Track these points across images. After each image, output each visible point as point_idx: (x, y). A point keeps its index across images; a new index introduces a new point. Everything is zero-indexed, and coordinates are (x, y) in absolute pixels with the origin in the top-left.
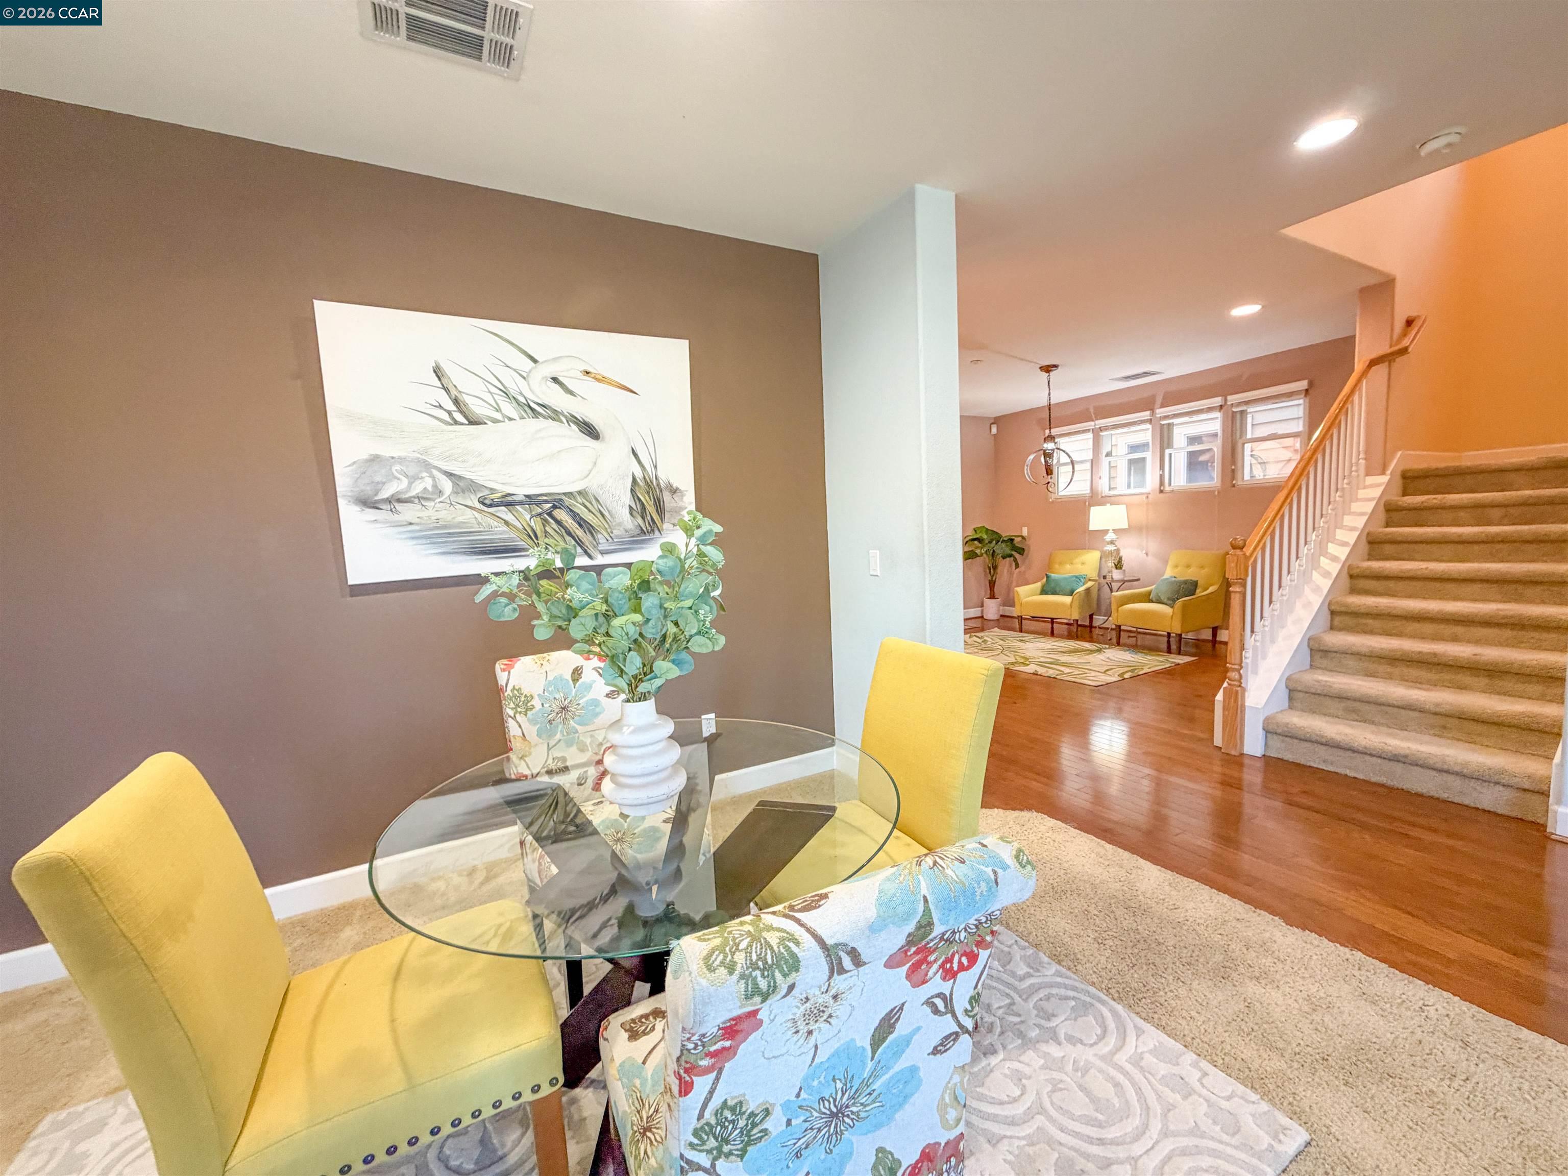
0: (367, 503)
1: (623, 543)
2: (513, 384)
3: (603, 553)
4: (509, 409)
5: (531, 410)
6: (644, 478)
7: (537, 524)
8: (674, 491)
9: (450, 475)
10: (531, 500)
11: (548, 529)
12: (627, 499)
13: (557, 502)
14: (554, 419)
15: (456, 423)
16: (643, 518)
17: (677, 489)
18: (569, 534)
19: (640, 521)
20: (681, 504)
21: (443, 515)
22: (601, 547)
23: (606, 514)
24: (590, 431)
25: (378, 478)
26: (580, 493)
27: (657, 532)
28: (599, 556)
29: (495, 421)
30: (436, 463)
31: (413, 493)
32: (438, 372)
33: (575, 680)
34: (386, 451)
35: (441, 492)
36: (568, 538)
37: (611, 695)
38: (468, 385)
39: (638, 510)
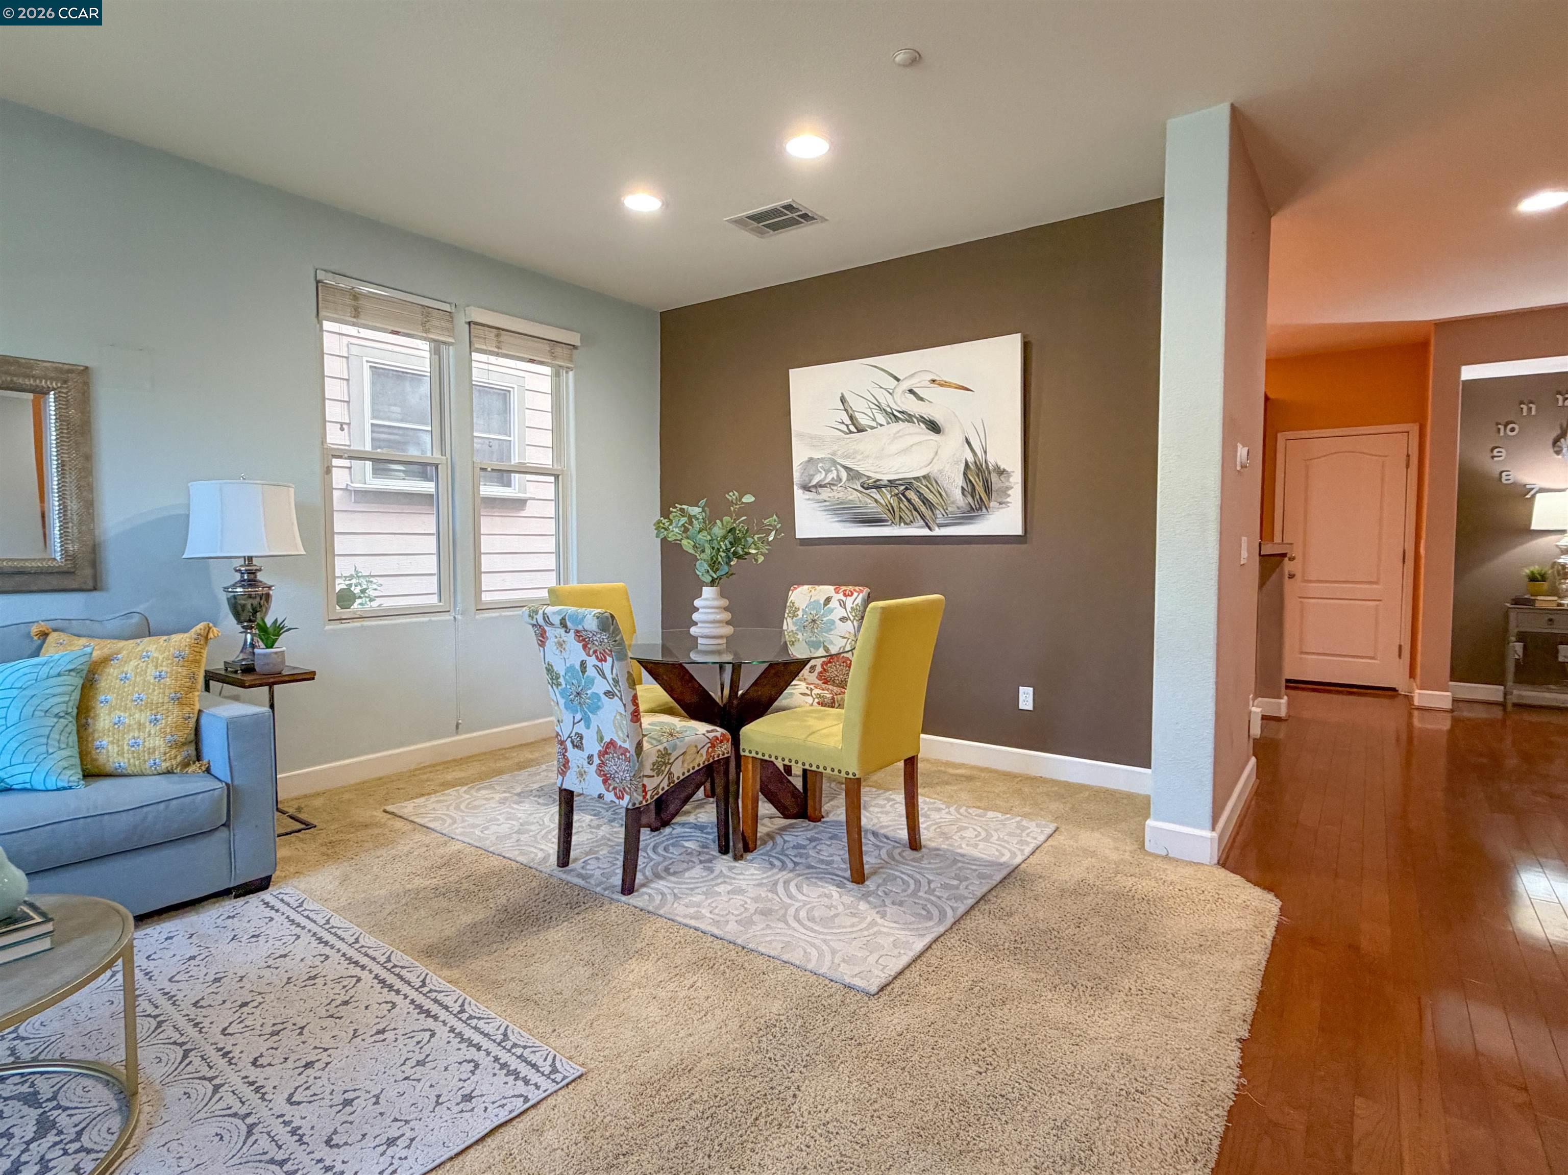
0: (806, 488)
1: (956, 518)
2: (885, 399)
3: (940, 526)
4: (881, 418)
5: (894, 417)
6: (975, 462)
7: (894, 502)
8: (1001, 472)
9: (846, 468)
11: (902, 505)
12: (960, 481)
13: (908, 485)
14: (909, 422)
15: (851, 432)
16: (973, 497)
17: (1004, 470)
18: (916, 510)
19: (970, 499)
20: (1007, 484)
21: (841, 494)
22: (938, 521)
23: (943, 493)
24: (934, 427)
25: (812, 473)
26: (924, 477)
27: (984, 509)
28: (937, 529)
29: (872, 428)
30: (839, 461)
31: (827, 481)
32: (843, 400)
33: (825, 605)
34: (816, 455)
35: (841, 480)
36: (915, 513)
37: (843, 619)
38: (859, 406)
39: (969, 490)
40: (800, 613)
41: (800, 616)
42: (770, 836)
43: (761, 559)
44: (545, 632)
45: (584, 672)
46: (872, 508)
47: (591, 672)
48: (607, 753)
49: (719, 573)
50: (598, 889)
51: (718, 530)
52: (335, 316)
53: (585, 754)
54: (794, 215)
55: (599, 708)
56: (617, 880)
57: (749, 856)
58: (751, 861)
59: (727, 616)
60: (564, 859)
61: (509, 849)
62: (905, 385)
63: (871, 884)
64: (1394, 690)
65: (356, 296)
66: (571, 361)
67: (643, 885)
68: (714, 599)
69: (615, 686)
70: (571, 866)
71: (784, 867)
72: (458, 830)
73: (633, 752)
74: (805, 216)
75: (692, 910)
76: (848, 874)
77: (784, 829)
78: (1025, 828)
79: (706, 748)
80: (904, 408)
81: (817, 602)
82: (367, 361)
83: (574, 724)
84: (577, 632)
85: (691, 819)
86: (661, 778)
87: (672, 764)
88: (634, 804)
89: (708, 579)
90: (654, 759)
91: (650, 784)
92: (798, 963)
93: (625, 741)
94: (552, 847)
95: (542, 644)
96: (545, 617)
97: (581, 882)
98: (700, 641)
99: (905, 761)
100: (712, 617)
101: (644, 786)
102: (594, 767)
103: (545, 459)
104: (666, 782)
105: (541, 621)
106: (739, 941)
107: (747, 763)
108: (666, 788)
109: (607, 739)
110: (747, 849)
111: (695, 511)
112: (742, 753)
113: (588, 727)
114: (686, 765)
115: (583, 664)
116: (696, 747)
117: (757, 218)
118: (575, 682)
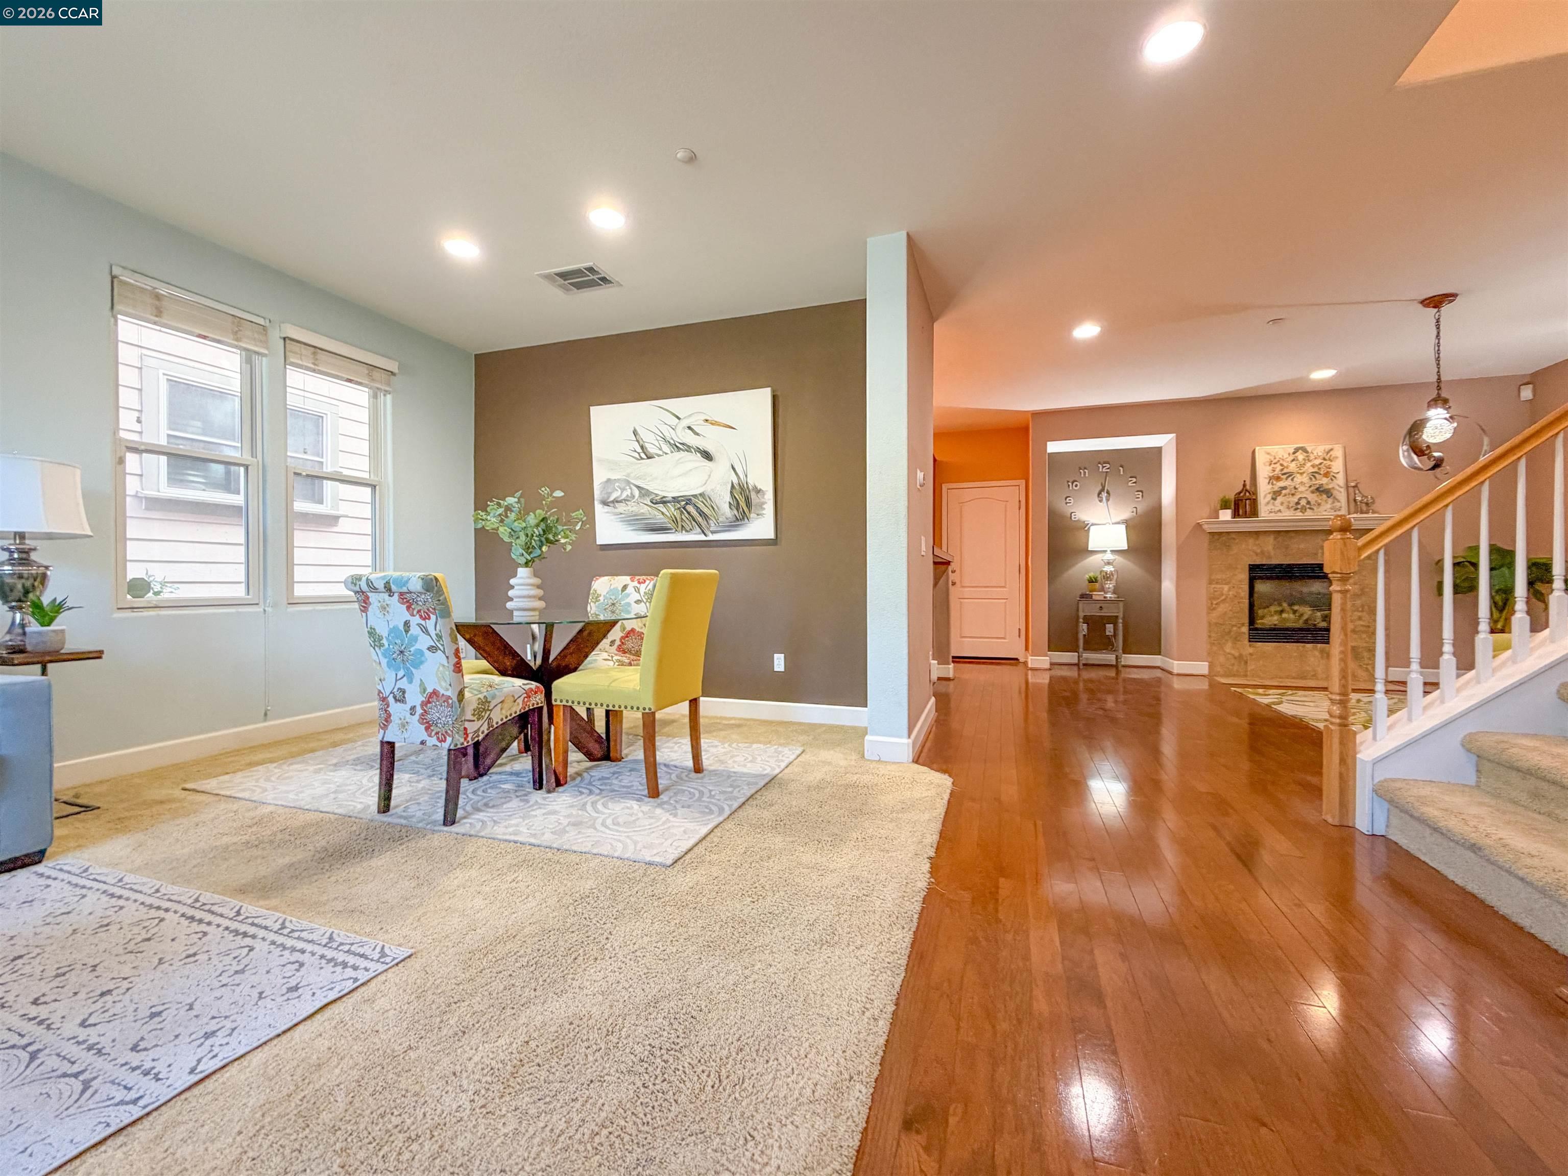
0: (605, 503)
1: (725, 526)
3: (713, 532)
4: (666, 448)
5: (677, 447)
6: (739, 484)
7: (677, 514)
8: (758, 491)
9: (638, 487)
10: (675, 500)
11: (683, 517)
12: (728, 498)
13: (688, 501)
15: (642, 459)
16: (738, 510)
17: (760, 490)
18: (694, 520)
19: (736, 512)
20: (763, 500)
21: (634, 509)
22: (711, 529)
23: (715, 507)
24: (707, 456)
25: (610, 491)
26: (700, 494)
27: (746, 519)
28: (711, 534)
29: (659, 456)
30: (632, 481)
32: (635, 433)
33: (623, 591)
34: (613, 477)
35: (633, 497)
36: (694, 523)
37: (637, 602)
38: (648, 438)
39: (735, 505)
40: (601, 598)
41: (602, 600)
42: (579, 774)
43: (569, 548)
44: (368, 598)
45: (407, 631)
46: (659, 519)
47: (415, 630)
48: (430, 703)
49: (532, 556)
50: (420, 825)
51: (532, 519)
52: (131, 311)
53: (407, 707)
54: (595, 277)
55: (422, 663)
56: (440, 816)
57: (561, 789)
58: (563, 792)
59: (540, 592)
60: (385, 804)
61: (326, 805)
62: (685, 423)
63: (664, 797)
64: (1017, 659)
65: (158, 297)
66: (389, 384)
67: (465, 818)
68: (529, 578)
69: (438, 641)
70: (392, 811)
71: (591, 792)
72: (269, 797)
73: (455, 699)
74: (604, 280)
75: (511, 830)
76: (646, 792)
77: (587, 769)
78: (780, 752)
79: (522, 698)
80: (684, 441)
81: (616, 589)
82: (164, 374)
83: (396, 680)
84: (401, 594)
85: (507, 768)
86: (480, 722)
87: (491, 710)
88: (456, 745)
89: (522, 560)
90: (475, 705)
91: (472, 727)
92: (606, 853)
93: (447, 690)
94: (372, 800)
95: (364, 609)
96: (369, 583)
97: (403, 822)
98: (515, 613)
99: (690, 701)
100: (525, 593)
101: (465, 729)
102: (417, 717)
103: (360, 467)
104: (485, 727)
105: (365, 587)
106: (555, 845)
107: (559, 711)
108: (486, 732)
109: (430, 690)
110: (559, 784)
111: (511, 500)
112: (554, 703)
113: (410, 682)
114: (504, 712)
115: (407, 624)
116: (513, 696)
117: (563, 275)
118: (399, 641)
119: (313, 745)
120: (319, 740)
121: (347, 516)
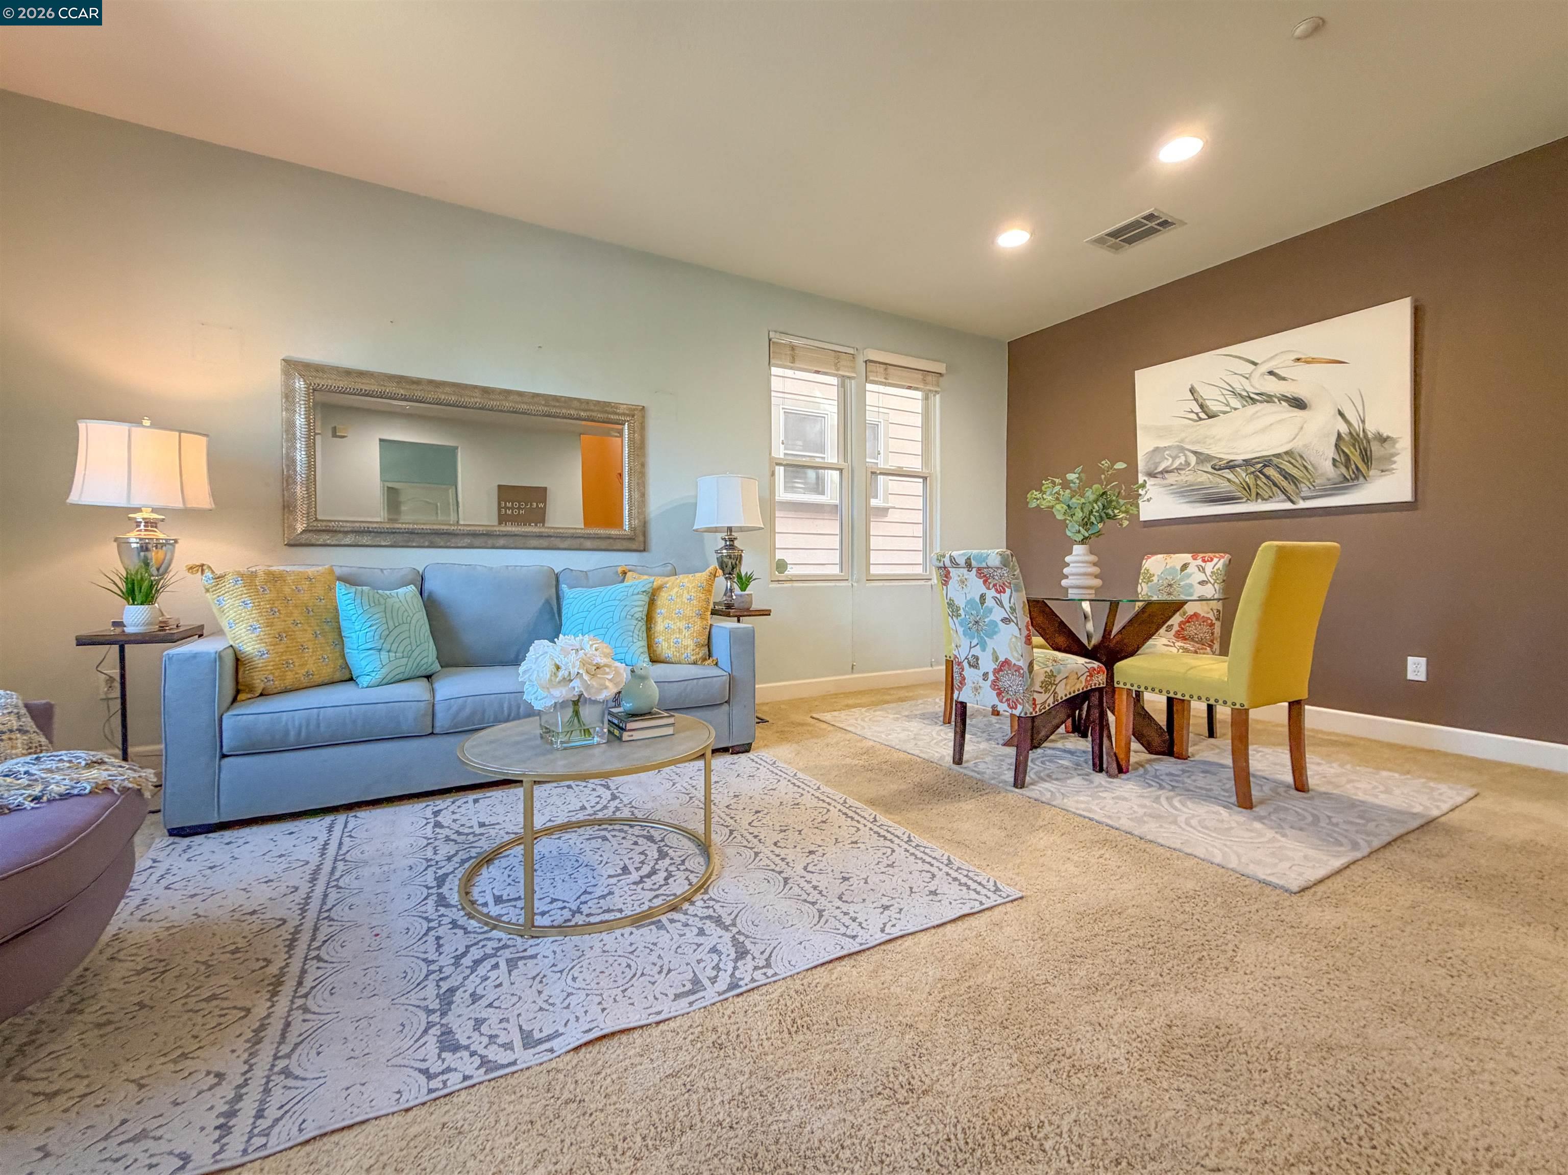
0: (1151, 475)
1: (1325, 490)
2: (1238, 384)
3: (1304, 499)
4: (1235, 402)
6: (1350, 433)
7: (1250, 480)
8: (1383, 440)
9: (1195, 453)
10: (1247, 463)
11: (1259, 482)
12: (1331, 452)
13: (1267, 462)
14: (1268, 402)
15: (1201, 419)
16: (1347, 468)
17: (1388, 437)
18: (1275, 484)
19: (1343, 470)
20: (1393, 451)
21: (1189, 478)
22: (1303, 494)
23: (1309, 467)
24: (1299, 404)
25: (1157, 460)
26: (1286, 453)
27: (1361, 479)
28: (1301, 502)
29: (1225, 413)
31: (1174, 466)
32: (1192, 391)
33: (1182, 571)
35: (1189, 464)
36: (1274, 489)
37: (1202, 583)
38: (1210, 394)
39: (1343, 459)
40: (1155, 579)
41: (1155, 581)
42: (1140, 764)
43: (1126, 523)
44: (949, 572)
45: (982, 603)
46: (1224, 487)
47: (990, 602)
48: (1001, 670)
49: (1090, 532)
50: (993, 782)
51: (1090, 495)
52: (780, 363)
53: (980, 672)
54: (1153, 224)
55: (995, 633)
56: (1009, 776)
57: (1123, 776)
58: (1128, 779)
59: (1096, 570)
60: (958, 759)
61: (910, 747)
62: (1264, 368)
63: (1260, 810)
65: (793, 348)
66: (938, 385)
67: (1032, 784)
68: (1084, 555)
69: (1012, 613)
70: (964, 765)
71: (1161, 787)
72: (868, 733)
73: (1026, 669)
74: (1165, 224)
75: (1083, 806)
76: (1234, 799)
77: (1149, 761)
78: (1433, 789)
79: (1085, 676)
80: (1263, 390)
81: (1173, 568)
82: (783, 409)
83: (971, 648)
84: (979, 569)
85: (1059, 745)
86: (1047, 695)
87: (1057, 685)
88: (1026, 714)
89: (1079, 537)
90: (1042, 678)
91: (1040, 699)
92: (1202, 856)
93: (1019, 660)
94: (947, 751)
95: (945, 583)
96: (952, 559)
97: (978, 776)
98: (1070, 591)
99: (1291, 704)
100: (1082, 570)
101: (1034, 699)
102: (989, 682)
103: (915, 464)
104: (1051, 701)
105: (948, 563)
106: (1136, 833)
107: (1121, 695)
108: (1052, 705)
109: (1002, 659)
110: (1121, 770)
111: (1071, 476)
112: (1116, 685)
113: (984, 650)
114: (1068, 687)
115: (983, 597)
116: (1076, 674)
117: (1115, 234)
118: (974, 612)
119: (887, 698)
120: (890, 694)
121: (894, 508)
